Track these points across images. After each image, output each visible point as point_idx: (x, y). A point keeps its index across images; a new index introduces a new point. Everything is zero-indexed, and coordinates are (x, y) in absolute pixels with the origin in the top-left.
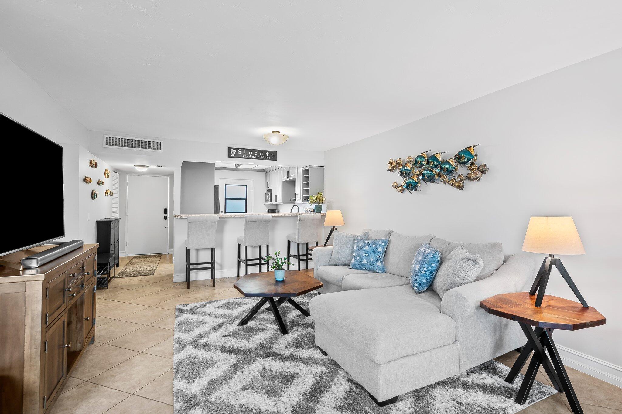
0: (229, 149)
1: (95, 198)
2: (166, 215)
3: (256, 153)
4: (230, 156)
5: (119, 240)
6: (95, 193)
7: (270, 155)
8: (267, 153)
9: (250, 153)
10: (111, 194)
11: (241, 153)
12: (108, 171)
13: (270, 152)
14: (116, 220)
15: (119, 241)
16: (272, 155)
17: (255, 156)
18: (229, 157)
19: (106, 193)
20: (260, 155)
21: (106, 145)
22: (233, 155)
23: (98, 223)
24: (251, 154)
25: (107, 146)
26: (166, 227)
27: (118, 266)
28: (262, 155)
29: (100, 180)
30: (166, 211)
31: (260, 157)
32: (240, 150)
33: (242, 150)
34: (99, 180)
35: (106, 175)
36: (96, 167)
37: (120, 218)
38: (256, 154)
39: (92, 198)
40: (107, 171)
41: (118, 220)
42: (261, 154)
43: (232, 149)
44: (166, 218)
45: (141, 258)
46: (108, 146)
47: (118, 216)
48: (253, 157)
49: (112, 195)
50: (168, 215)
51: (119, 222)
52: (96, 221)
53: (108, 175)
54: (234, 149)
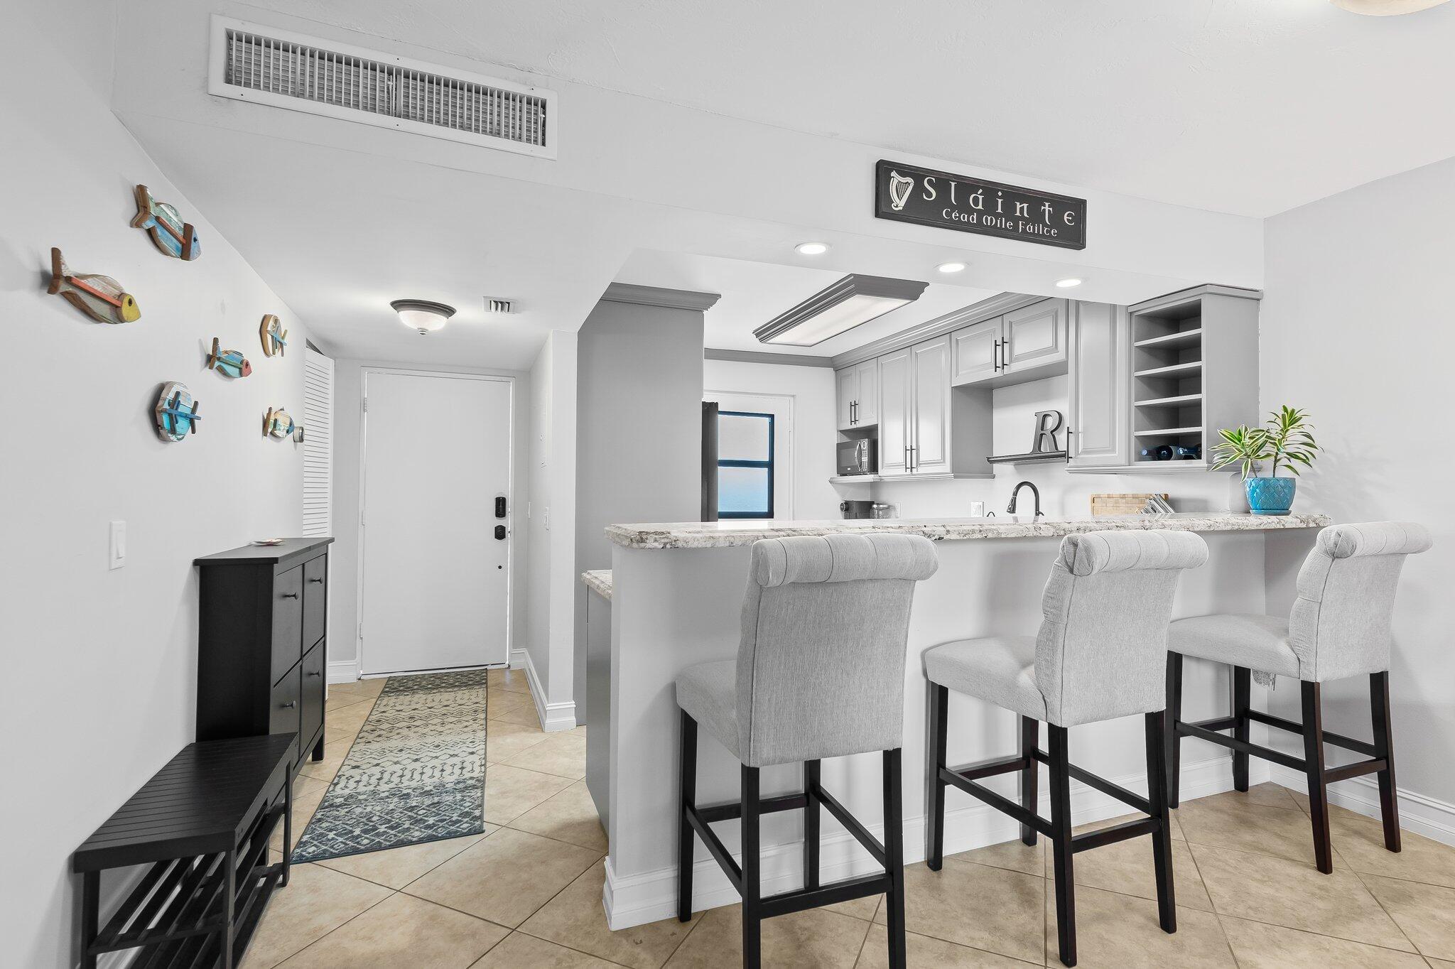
0: (883, 170)
1: (173, 431)
2: (500, 522)
3: (1000, 201)
4: (882, 209)
5: (325, 635)
6: (175, 403)
7: (1056, 219)
8: (1047, 208)
9: (976, 201)
10: (297, 432)
11: (934, 194)
12: (276, 321)
13: (1061, 203)
14: (309, 548)
15: (325, 643)
16: (1066, 218)
17: (997, 216)
18: (879, 213)
19: (268, 426)
20: (1018, 214)
21: (228, 81)
22: (899, 203)
23: (208, 570)
24: (980, 207)
25: (234, 91)
26: (500, 567)
27: (318, 755)
28: (1026, 215)
29: (222, 347)
30: (501, 507)
31: (1016, 227)
32: (930, 182)
33: (942, 181)
34: (216, 340)
35: (269, 337)
36: (185, 253)
37: (332, 540)
38: (999, 210)
39: (157, 427)
40: (271, 323)
41: (318, 551)
42: (1021, 208)
43: (893, 174)
44: (500, 533)
45: (414, 691)
46: (242, 89)
47: (329, 526)
48: (988, 220)
49: (301, 440)
50: (508, 522)
51: (326, 554)
52: (197, 563)
53: (278, 344)
54: (904, 170)
